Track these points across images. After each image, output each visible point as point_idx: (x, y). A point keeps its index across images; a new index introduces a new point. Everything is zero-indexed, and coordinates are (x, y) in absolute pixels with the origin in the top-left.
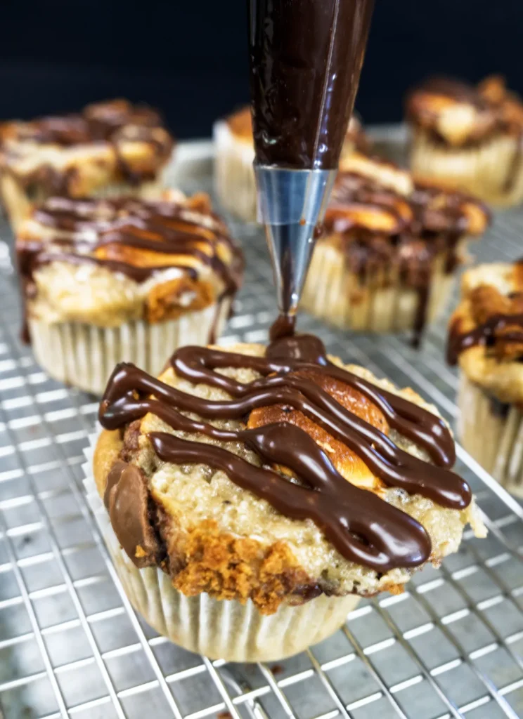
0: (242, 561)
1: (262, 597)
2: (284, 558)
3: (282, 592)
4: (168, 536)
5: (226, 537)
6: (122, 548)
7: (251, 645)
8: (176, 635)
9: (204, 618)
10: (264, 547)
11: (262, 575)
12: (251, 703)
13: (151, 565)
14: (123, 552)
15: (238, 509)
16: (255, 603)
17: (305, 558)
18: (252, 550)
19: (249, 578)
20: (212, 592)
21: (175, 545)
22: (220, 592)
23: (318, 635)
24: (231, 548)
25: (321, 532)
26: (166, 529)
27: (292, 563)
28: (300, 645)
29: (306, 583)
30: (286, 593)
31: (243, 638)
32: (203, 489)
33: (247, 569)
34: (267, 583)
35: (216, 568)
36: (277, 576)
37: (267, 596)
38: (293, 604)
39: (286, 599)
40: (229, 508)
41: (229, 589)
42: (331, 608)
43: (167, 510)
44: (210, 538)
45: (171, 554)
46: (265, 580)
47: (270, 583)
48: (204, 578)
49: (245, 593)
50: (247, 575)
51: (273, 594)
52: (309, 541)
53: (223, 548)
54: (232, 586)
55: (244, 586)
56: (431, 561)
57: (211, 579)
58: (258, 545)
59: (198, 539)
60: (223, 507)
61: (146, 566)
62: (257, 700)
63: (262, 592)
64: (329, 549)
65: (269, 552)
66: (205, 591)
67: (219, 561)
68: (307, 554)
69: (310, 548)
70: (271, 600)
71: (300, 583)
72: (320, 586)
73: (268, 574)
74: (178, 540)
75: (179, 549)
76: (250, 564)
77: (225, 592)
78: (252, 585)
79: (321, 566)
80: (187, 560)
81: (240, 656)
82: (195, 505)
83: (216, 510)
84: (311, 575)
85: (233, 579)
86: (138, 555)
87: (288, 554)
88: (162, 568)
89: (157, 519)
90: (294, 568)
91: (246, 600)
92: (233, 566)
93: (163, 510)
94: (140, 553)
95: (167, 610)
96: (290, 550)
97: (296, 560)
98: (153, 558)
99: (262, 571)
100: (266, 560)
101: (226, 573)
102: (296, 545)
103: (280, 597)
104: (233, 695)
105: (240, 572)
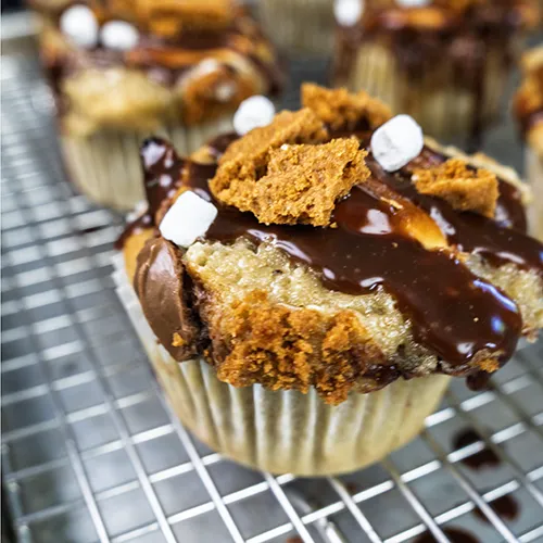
0: (300, 337)
1: (327, 382)
2: (351, 330)
3: (351, 375)
4: (209, 317)
5: (277, 309)
6: (158, 343)
7: (318, 454)
8: (231, 450)
9: (260, 423)
10: (325, 319)
11: (326, 354)
12: (323, 522)
13: (193, 357)
14: (161, 347)
15: (292, 278)
16: (319, 390)
17: (377, 330)
18: (311, 322)
19: (310, 358)
20: (266, 382)
21: (218, 325)
22: (276, 379)
23: (396, 439)
24: (284, 321)
25: (393, 299)
26: (207, 308)
27: (361, 335)
28: (375, 452)
29: (380, 362)
30: (356, 375)
31: (308, 445)
32: (248, 259)
33: (305, 346)
34: (331, 364)
35: (267, 348)
36: (344, 353)
37: (332, 381)
38: (366, 391)
39: (356, 385)
40: (280, 278)
41: (285, 374)
42: (409, 404)
43: (206, 285)
44: (258, 311)
45: (214, 337)
46: (329, 360)
47: (336, 363)
48: (255, 363)
49: (305, 377)
50: (306, 354)
51: (340, 377)
52: (380, 311)
53: (275, 322)
54: (289, 370)
55: (303, 370)
56: (526, 334)
57: (263, 364)
58: (319, 316)
59: (245, 314)
60: (273, 278)
61: (186, 360)
62: (331, 518)
63: (326, 376)
64: (405, 319)
65: (332, 324)
66: (258, 381)
67: (271, 337)
68: (378, 324)
69: (381, 318)
70: (338, 386)
71: (372, 361)
72: (396, 365)
73: (332, 352)
74: (220, 319)
75: (222, 330)
76: (309, 341)
77: (281, 378)
78: (313, 368)
79: (397, 339)
80: (233, 342)
81: (306, 469)
82: (239, 277)
83: (264, 281)
84: (384, 351)
85: (290, 360)
86: (175, 344)
87: (355, 323)
88: (205, 359)
89: (196, 298)
90: (364, 342)
91: (308, 389)
92: (288, 344)
93: (202, 287)
94: (177, 341)
95: (218, 418)
96: (357, 320)
97: (365, 331)
98: (194, 347)
99: (325, 346)
100: (328, 333)
101: (281, 353)
102: (364, 314)
103: (349, 381)
104: (301, 514)
105: (298, 350)
